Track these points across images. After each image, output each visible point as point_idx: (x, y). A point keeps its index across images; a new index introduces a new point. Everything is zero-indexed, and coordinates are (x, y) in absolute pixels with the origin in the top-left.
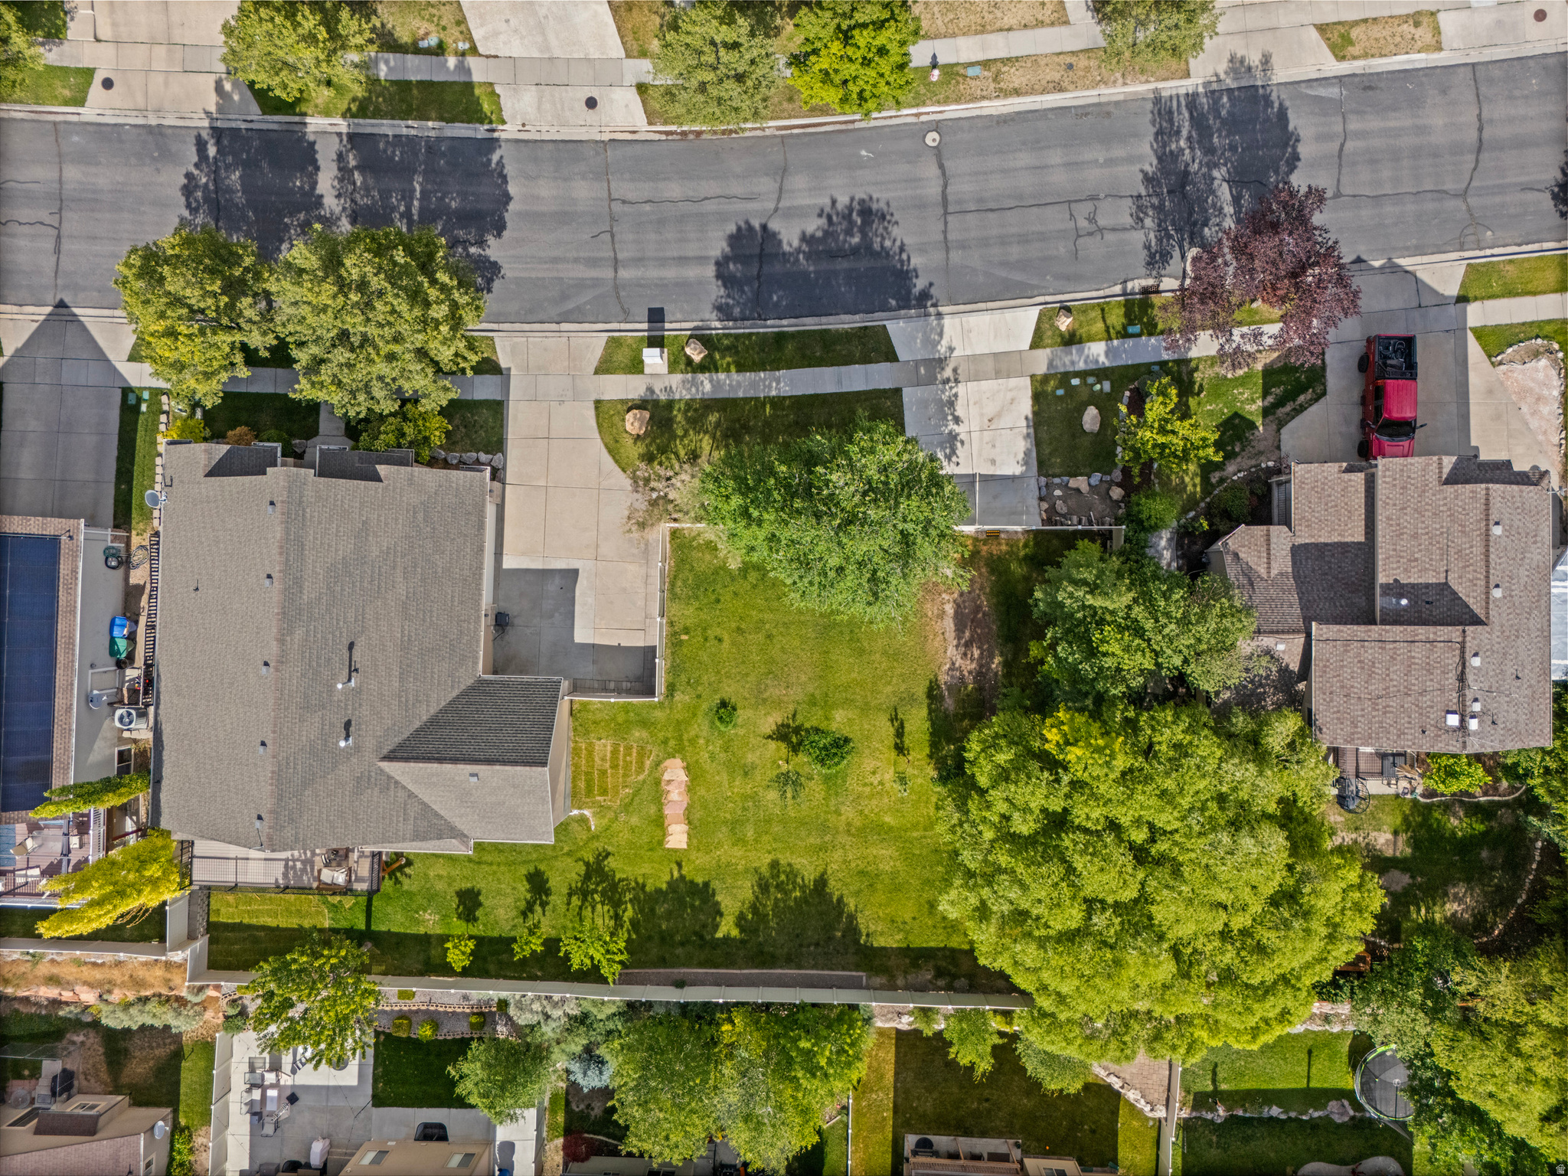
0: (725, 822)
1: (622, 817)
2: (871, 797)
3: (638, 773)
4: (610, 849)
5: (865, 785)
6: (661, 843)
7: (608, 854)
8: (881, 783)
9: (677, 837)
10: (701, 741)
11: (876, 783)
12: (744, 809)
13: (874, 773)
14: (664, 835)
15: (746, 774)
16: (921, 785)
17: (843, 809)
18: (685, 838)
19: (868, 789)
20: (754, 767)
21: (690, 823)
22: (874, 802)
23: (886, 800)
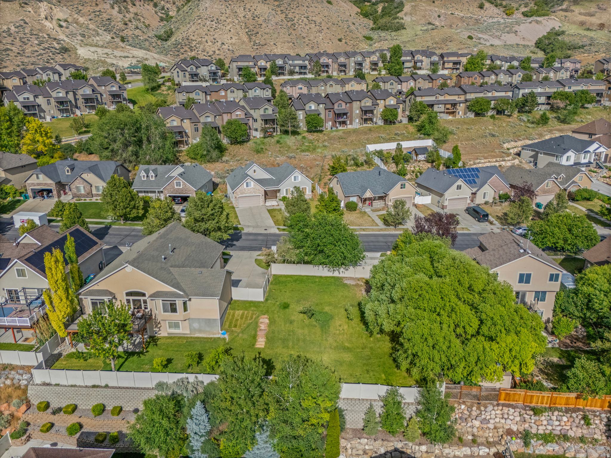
0: (281, 339)
1: (240, 335)
2: (340, 334)
3: (250, 320)
4: (232, 347)
5: (336, 330)
6: (254, 345)
7: (231, 349)
8: (343, 329)
9: (261, 343)
10: (275, 312)
11: (341, 329)
12: (289, 335)
13: (340, 326)
14: (256, 342)
15: (291, 323)
16: (359, 331)
17: (328, 339)
18: (264, 343)
19: (338, 332)
20: (294, 321)
21: (267, 338)
22: (341, 337)
23: (345, 336)
